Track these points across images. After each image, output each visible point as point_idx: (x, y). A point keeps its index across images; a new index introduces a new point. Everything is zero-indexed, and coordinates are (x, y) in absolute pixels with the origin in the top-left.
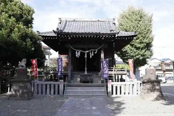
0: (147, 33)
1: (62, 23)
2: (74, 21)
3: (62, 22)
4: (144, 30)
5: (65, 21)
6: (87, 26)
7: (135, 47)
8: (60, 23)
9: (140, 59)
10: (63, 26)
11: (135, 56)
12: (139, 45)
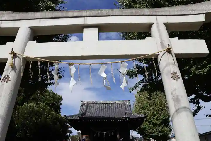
0: (163, 110)
1: (84, 106)
2: (94, 103)
3: (84, 104)
4: (160, 107)
5: (87, 104)
6: (106, 108)
7: (153, 124)
8: (82, 106)
9: (159, 135)
10: (85, 109)
11: (154, 133)
12: (157, 122)
